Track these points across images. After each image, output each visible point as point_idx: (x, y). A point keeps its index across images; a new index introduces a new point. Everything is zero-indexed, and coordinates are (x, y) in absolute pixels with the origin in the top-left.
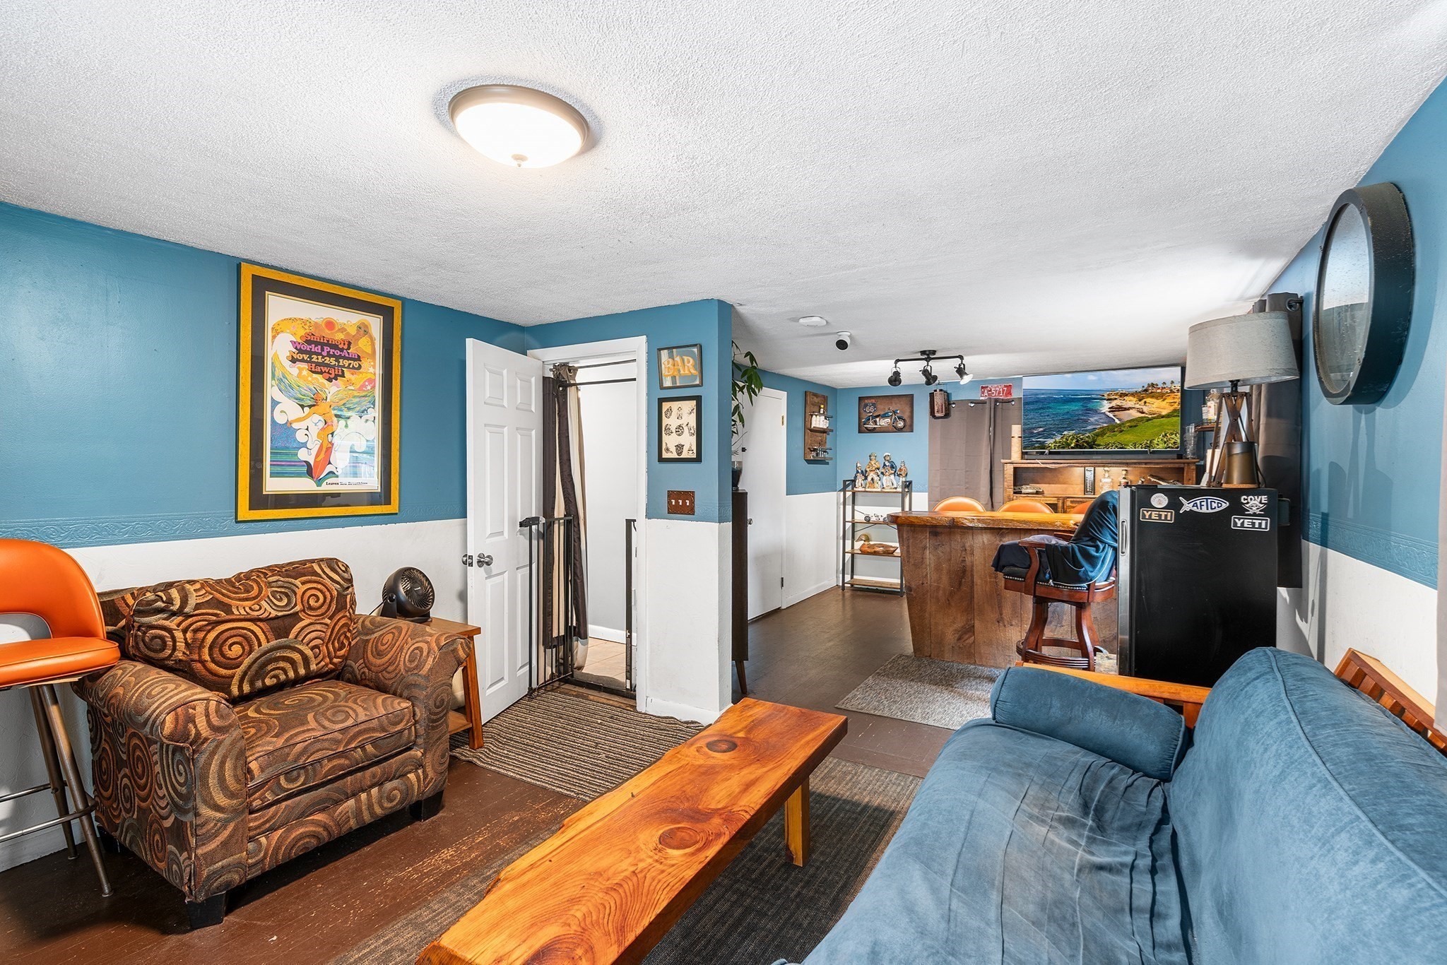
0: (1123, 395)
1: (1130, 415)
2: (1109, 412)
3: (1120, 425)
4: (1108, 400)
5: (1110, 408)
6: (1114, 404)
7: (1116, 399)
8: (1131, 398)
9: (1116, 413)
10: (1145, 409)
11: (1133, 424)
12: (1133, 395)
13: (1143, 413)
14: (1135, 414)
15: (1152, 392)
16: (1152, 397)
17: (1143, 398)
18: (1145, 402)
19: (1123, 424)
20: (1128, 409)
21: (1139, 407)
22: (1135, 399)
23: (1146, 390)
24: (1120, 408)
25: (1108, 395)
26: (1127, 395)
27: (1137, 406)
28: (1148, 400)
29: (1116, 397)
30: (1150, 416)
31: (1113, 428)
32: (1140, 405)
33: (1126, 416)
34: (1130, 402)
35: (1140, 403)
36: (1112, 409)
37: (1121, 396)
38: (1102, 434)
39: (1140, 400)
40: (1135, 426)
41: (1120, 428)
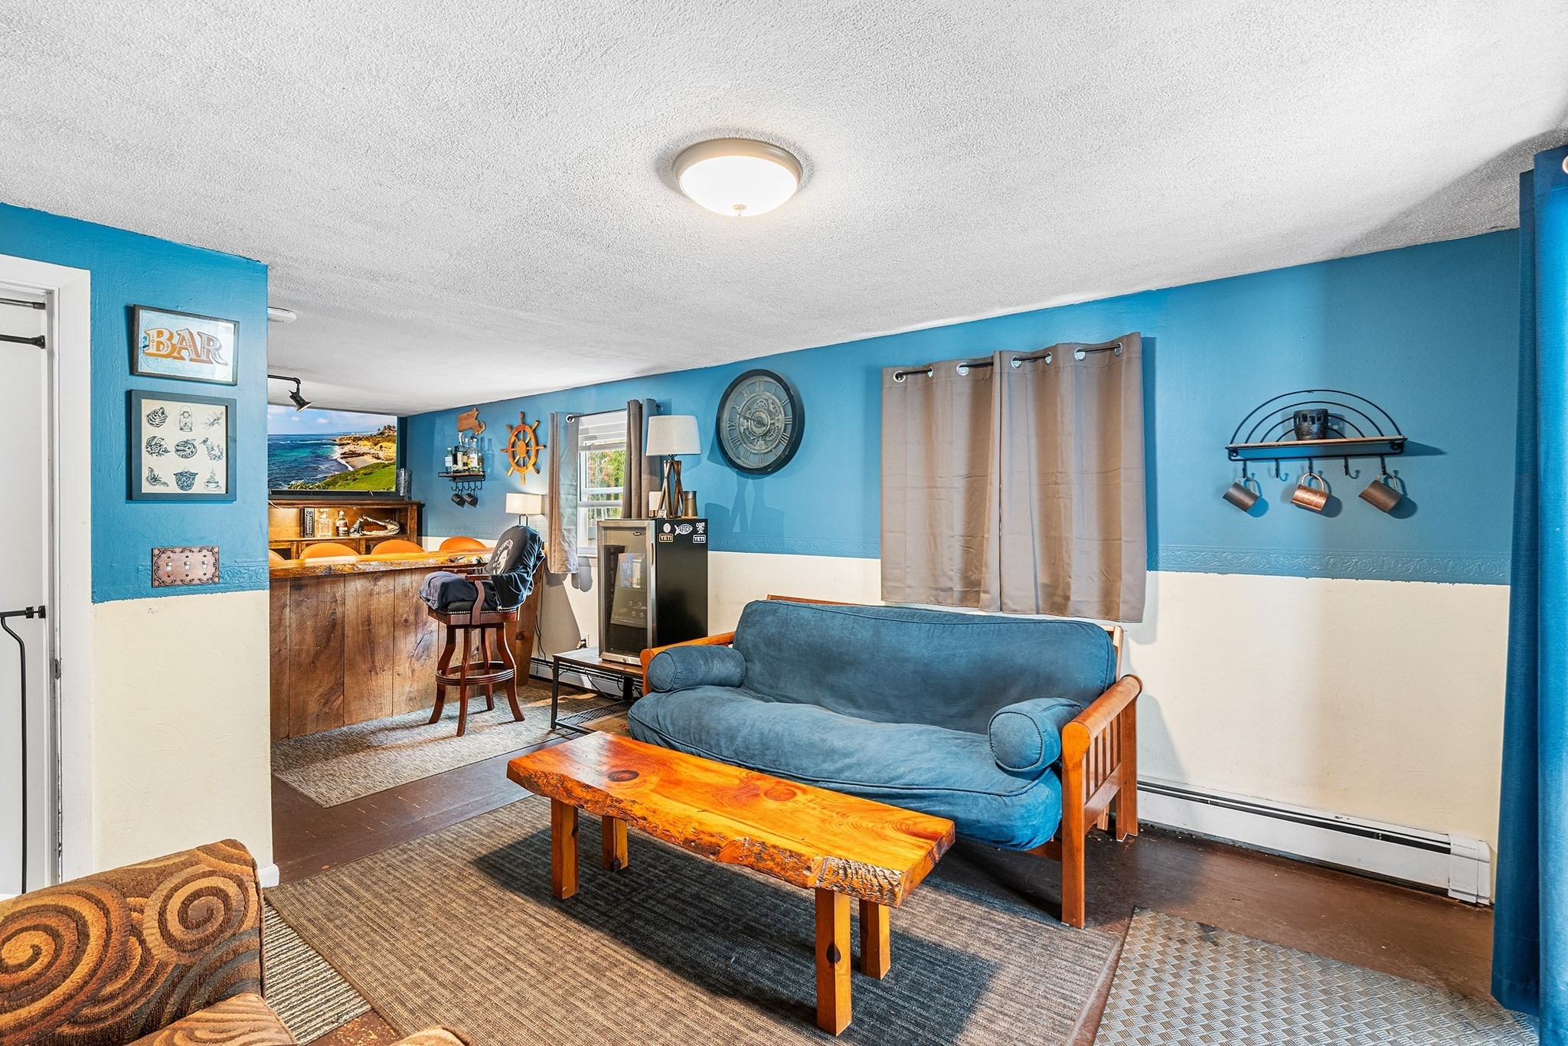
0: (356, 439)
1: (364, 461)
2: (342, 458)
3: (353, 473)
4: (339, 445)
5: (342, 454)
6: (346, 449)
7: (349, 444)
8: (366, 442)
9: (349, 459)
10: (381, 454)
11: (368, 471)
12: (367, 439)
13: (378, 458)
14: (369, 460)
15: (389, 436)
16: (389, 441)
17: (379, 442)
18: (381, 447)
19: (356, 471)
20: (363, 455)
21: (374, 452)
22: (370, 444)
23: (382, 434)
24: (353, 454)
25: (341, 440)
26: (361, 439)
27: (372, 451)
28: (384, 444)
29: (349, 442)
30: (387, 462)
31: (345, 476)
32: (376, 450)
33: (359, 462)
34: (364, 447)
35: (375, 448)
36: (345, 456)
37: (354, 441)
38: (334, 483)
39: (376, 445)
40: (370, 474)
41: (354, 476)
